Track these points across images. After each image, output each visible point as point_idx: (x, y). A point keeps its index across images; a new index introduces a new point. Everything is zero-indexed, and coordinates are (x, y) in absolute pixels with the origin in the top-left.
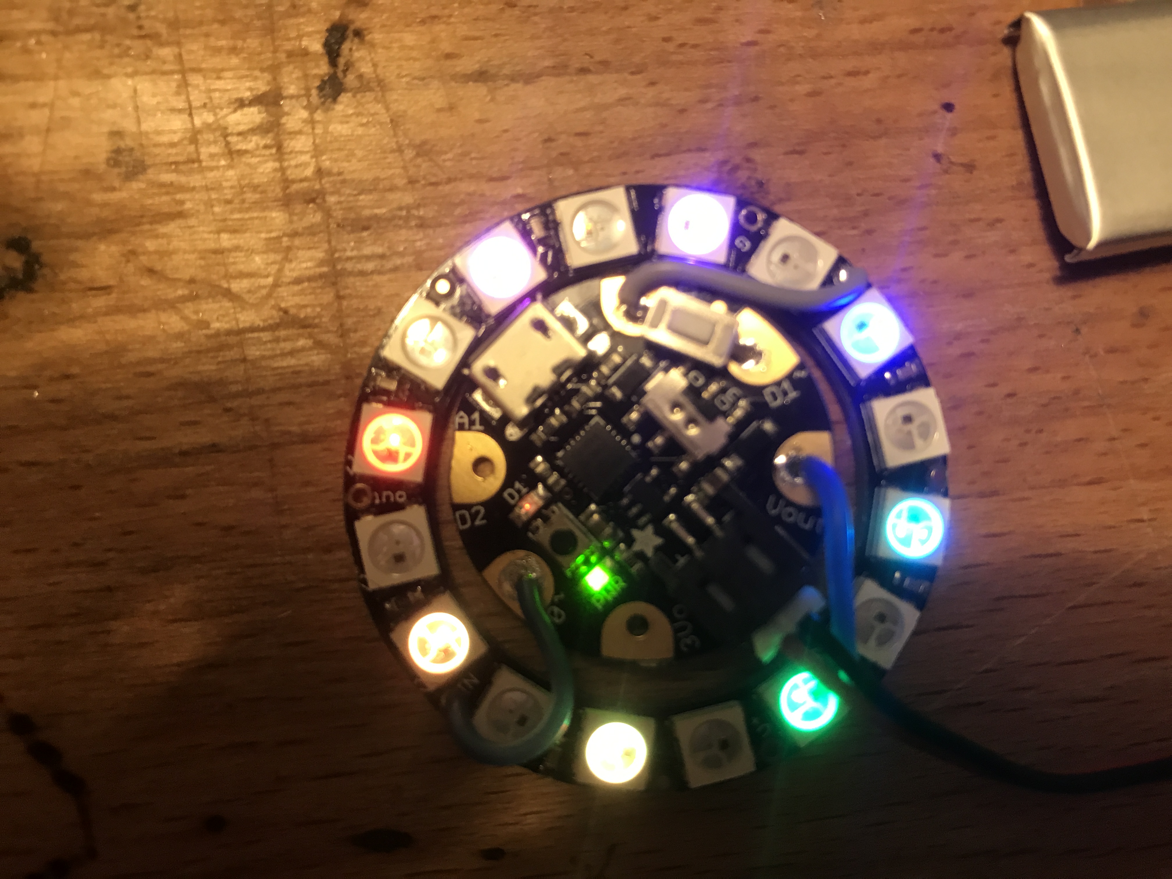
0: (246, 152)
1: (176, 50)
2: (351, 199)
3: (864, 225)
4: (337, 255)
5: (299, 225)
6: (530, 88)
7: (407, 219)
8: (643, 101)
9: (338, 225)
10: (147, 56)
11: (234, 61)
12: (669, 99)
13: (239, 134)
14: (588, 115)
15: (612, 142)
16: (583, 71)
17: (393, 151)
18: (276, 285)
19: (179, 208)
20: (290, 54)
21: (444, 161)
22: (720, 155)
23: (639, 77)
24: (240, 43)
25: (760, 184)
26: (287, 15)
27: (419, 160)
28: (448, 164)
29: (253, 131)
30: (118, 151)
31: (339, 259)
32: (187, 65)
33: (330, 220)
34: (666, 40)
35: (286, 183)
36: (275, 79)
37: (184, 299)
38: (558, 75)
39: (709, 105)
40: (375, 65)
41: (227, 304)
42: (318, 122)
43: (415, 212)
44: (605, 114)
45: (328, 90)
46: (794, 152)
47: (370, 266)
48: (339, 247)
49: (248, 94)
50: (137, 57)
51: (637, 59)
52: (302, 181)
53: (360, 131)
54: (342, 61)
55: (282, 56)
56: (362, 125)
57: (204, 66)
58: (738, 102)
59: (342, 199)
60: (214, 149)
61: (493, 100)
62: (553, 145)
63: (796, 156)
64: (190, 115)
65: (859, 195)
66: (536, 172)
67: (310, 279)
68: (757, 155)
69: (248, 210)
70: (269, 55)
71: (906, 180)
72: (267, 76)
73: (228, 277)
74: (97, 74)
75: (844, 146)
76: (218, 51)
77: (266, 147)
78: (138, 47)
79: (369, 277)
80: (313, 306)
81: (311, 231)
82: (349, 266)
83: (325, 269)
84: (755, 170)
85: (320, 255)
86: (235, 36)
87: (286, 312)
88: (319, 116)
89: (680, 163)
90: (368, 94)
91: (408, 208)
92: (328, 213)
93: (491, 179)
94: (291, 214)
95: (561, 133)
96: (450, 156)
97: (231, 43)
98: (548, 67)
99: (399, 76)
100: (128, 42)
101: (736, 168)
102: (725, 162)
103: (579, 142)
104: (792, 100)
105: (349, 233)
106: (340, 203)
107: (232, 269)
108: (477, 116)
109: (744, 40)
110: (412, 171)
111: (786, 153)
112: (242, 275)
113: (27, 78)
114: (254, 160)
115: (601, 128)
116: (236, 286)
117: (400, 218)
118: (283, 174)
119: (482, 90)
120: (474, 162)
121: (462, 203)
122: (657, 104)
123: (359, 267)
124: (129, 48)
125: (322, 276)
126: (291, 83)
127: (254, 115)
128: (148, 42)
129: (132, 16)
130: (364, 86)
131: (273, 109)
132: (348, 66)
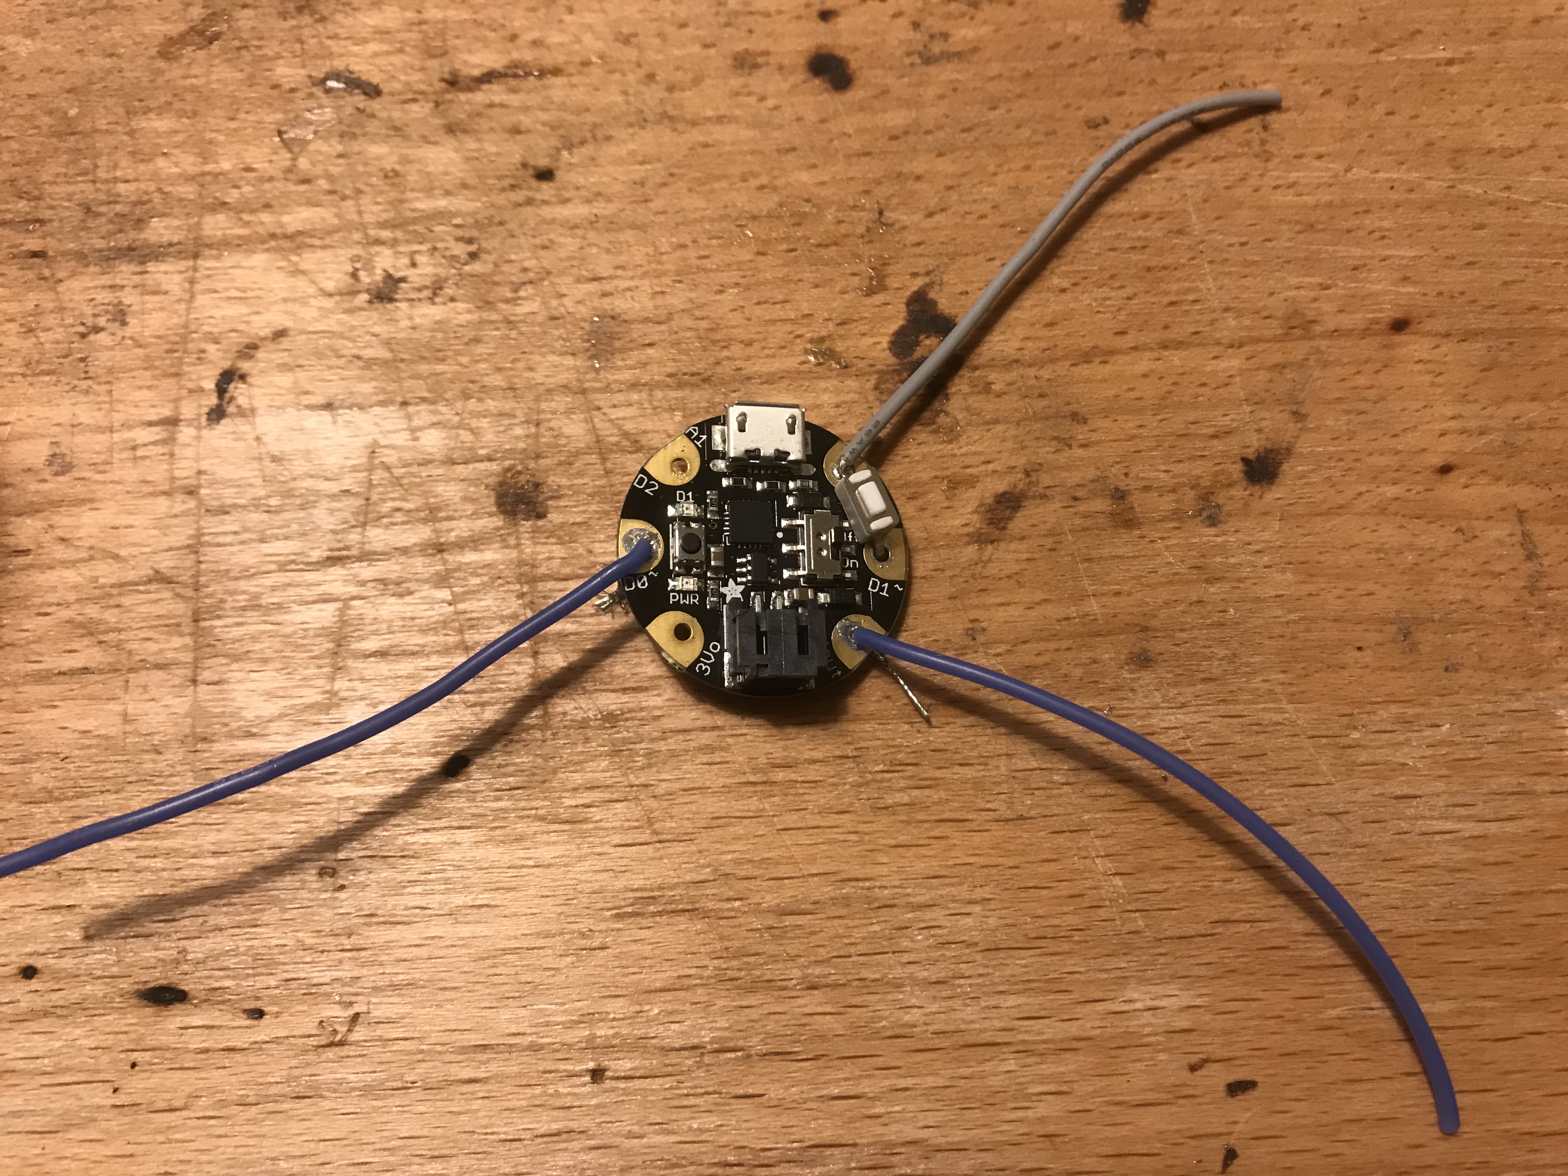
0: (147, 457)
1: (109, 387)
2: (219, 492)
4: (201, 532)
5: (178, 510)
6: (363, 414)
7: (258, 506)
9: (206, 510)
10: (89, 391)
11: (150, 394)
13: (145, 445)
16: (405, 403)
17: (255, 459)
18: (154, 552)
19: (91, 496)
20: (191, 391)
21: (292, 466)
22: (507, 463)
24: (156, 383)
25: (537, 486)
26: (192, 364)
27: (273, 466)
28: (295, 468)
29: (154, 443)
30: (54, 455)
31: (203, 534)
33: (201, 507)
35: (173, 479)
36: (176, 407)
37: (84, 560)
38: (385, 406)
40: (250, 399)
41: (115, 565)
42: (203, 437)
45: (214, 416)
47: (225, 540)
48: (204, 526)
49: (156, 418)
50: (81, 392)
52: (184, 478)
53: (233, 444)
54: (227, 395)
55: (184, 392)
56: (235, 440)
57: (128, 398)
59: (212, 492)
60: (124, 455)
61: (333, 423)
67: (178, 549)
68: (536, 465)
69: (142, 498)
70: (176, 391)
72: (172, 405)
73: (121, 546)
74: (50, 403)
77: (162, 454)
78: (82, 384)
80: (179, 568)
81: (185, 513)
82: (206, 538)
83: (191, 542)
84: (533, 475)
85: (189, 531)
86: (154, 377)
87: (157, 572)
88: (205, 433)
90: (242, 419)
91: (260, 499)
92: (200, 502)
94: (172, 502)
97: (150, 383)
98: (378, 401)
100: (76, 382)
102: (508, 470)
105: (214, 516)
106: (210, 494)
107: (123, 540)
110: (267, 473)
112: (130, 545)
114: (151, 464)
116: (123, 553)
117: (253, 505)
118: (172, 473)
119: (326, 416)
120: (315, 467)
124: (76, 386)
125: (188, 546)
126: (188, 410)
127: (157, 433)
128: (90, 382)
129: (82, 365)
130: (242, 413)
131: (170, 428)
132: (232, 399)
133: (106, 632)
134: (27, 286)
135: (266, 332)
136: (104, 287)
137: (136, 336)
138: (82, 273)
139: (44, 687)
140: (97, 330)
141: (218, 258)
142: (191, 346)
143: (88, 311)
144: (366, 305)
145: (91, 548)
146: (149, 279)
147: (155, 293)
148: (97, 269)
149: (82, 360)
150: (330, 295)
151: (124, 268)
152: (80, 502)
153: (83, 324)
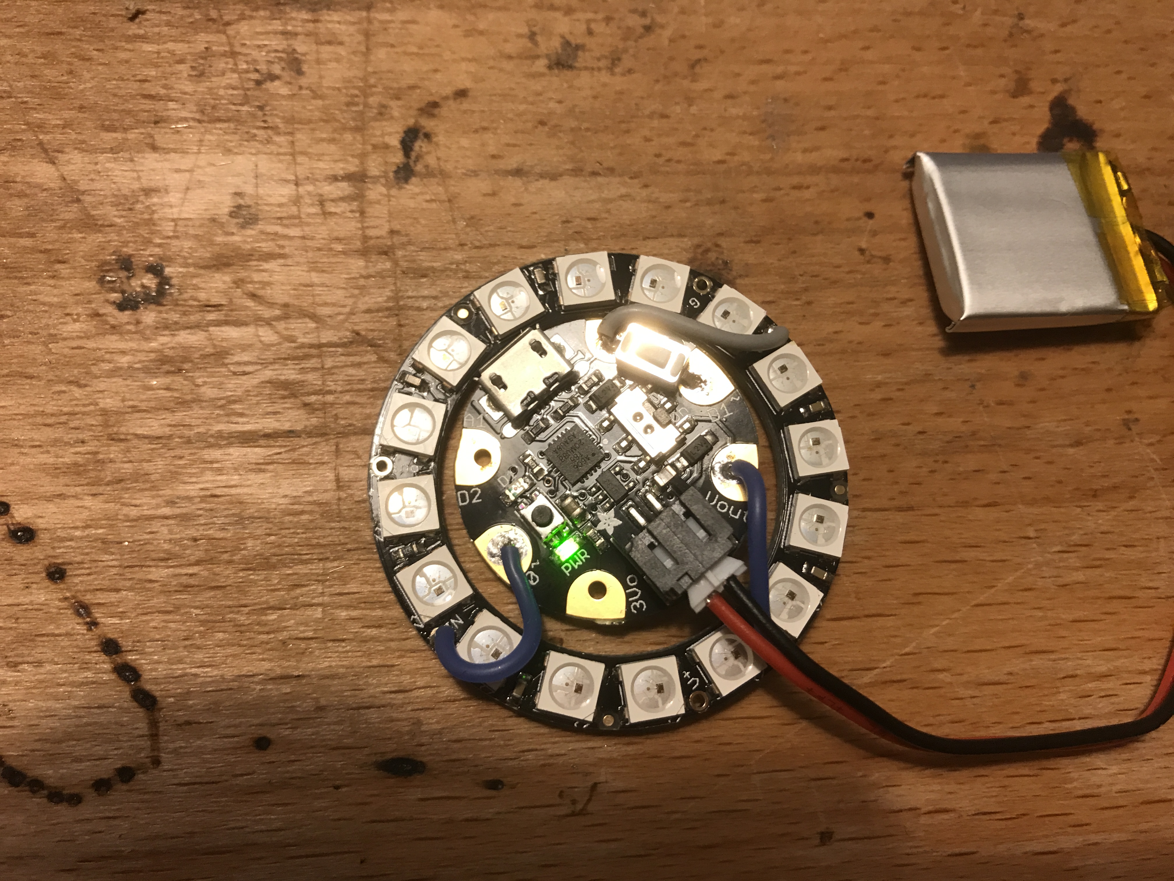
0: (335, 213)
1: (290, 138)
2: (414, 254)
3: (804, 298)
4: (400, 294)
5: (372, 271)
6: (553, 184)
7: (456, 271)
8: (638, 198)
9: (404, 272)
10: (269, 141)
11: (333, 148)
12: (657, 198)
13: (333, 200)
14: (597, 205)
15: (614, 226)
16: (595, 174)
17: (448, 222)
18: (352, 313)
19: (282, 252)
20: (375, 147)
21: (487, 231)
22: (696, 241)
23: (636, 181)
24: (337, 136)
25: (726, 263)
26: (375, 119)
27: (468, 229)
28: (490, 234)
29: (342, 199)
30: (239, 207)
31: (402, 297)
32: (297, 149)
33: (398, 268)
34: (658, 156)
35: (365, 238)
36: (362, 163)
37: (278, 318)
38: (576, 176)
39: (688, 204)
40: (438, 159)
41: (312, 325)
42: (393, 196)
43: (463, 267)
44: (610, 206)
45: (402, 174)
46: (751, 241)
47: (425, 305)
48: (402, 289)
49: (341, 172)
50: (261, 142)
51: (635, 168)
52: (378, 238)
53: (425, 205)
54: (413, 155)
55: (369, 148)
56: (427, 201)
57: (310, 150)
58: (709, 203)
59: (407, 254)
60: (313, 210)
61: (526, 189)
62: (569, 225)
63: (753, 245)
64: (297, 184)
65: (801, 275)
66: (556, 244)
67: (378, 311)
68: (724, 242)
69: (335, 256)
70: (360, 146)
71: (839, 267)
72: (356, 161)
73: (315, 304)
74: (228, 151)
75: (790, 239)
76: (323, 140)
77: (352, 211)
78: (261, 134)
79: (424, 312)
80: (380, 331)
81: (381, 275)
82: (410, 302)
83: (391, 304)
84: (722, 253)
85: (388, 293)
86: (335, 131)
87: (358, 334)
88: (394, 192)
89: (665, 244)
90: (432, 179)
91: (458, 264)
92: (396, 263)
93: (522, 247)
94: (367, 261)
95: (576, 217)
96: (491, 228)
97: (332, 136)
98: (568, 170)
99: (456, 168)
100: (255, 131)
101: (707, 251)
102: (698, 246)
103: (589, 225)
104: (751, 204)
105: (411, 278)
106: (405, 256)
107: (317, 299)
108: (513, 200)
109: (716, 159)
110: (463, 236)
111: (746, 242)
112: (326, 304)
113: (175, 151)
114: (341, 221)
115: (606, 215)
116: (321, 312)
117: (451, 270)
118: (364, 232)
119: (518, 182)
120: (510, 234)
121: (498, 263)
122: (649, 201)
123: (417, 304)
124: (255, 135)
125: (388, 309)
126: (374, 167)
127: (344, 188)
128: (270, 132)
129: (260, 113)
130: (430, 173)
131: (359, 185)
132: (418, 158)
133: (309, 394)
134: (195, 27)
135: (448, 91)
136: (276, 33)
137: (314, 87)
138: (251, 17)
139: (249, 449)
140: (273, 77)
141: (392, 11)
142: (372, 100)
143: (261, 56)
144: (546, 71)
145: (286, 305)
146: (321, 28)
147: (330, 43)
148: (268, 13)
149: (261, 108)
150: (510, 57)
151: (294, 15)
152: (270, 256)
153: (257, 71)
